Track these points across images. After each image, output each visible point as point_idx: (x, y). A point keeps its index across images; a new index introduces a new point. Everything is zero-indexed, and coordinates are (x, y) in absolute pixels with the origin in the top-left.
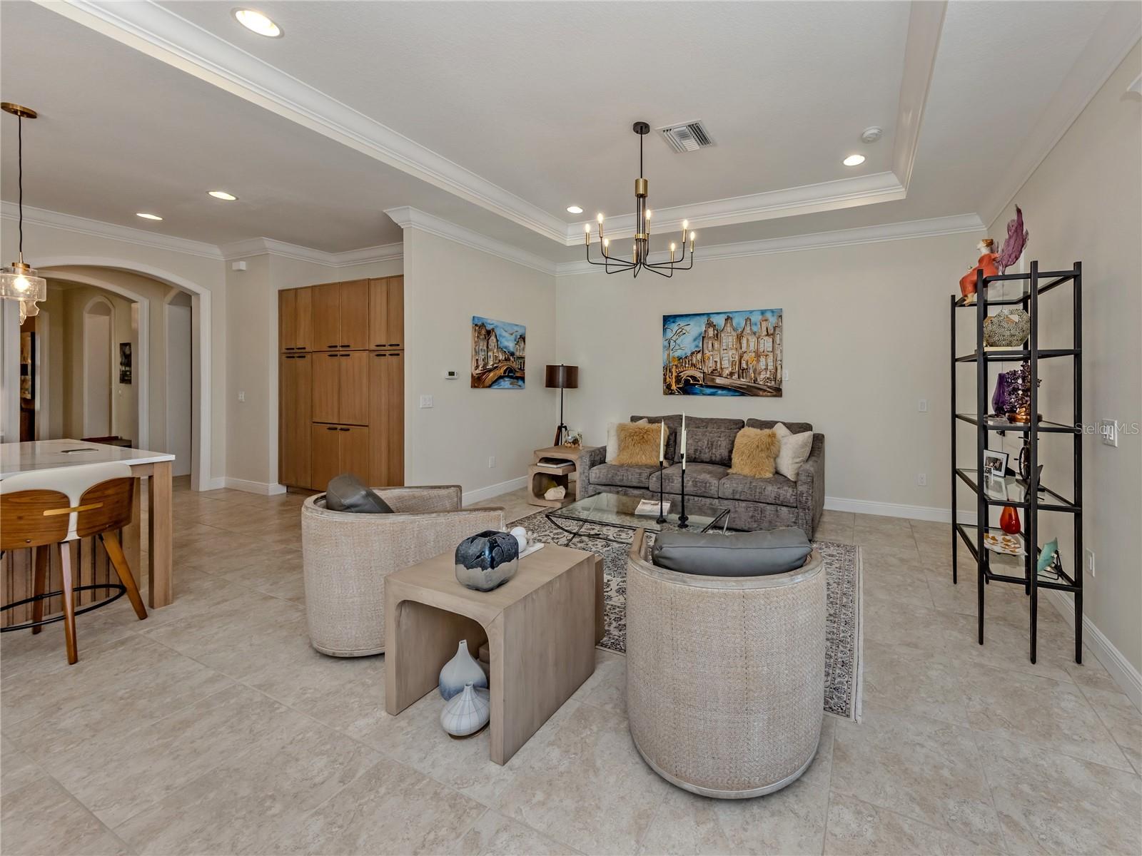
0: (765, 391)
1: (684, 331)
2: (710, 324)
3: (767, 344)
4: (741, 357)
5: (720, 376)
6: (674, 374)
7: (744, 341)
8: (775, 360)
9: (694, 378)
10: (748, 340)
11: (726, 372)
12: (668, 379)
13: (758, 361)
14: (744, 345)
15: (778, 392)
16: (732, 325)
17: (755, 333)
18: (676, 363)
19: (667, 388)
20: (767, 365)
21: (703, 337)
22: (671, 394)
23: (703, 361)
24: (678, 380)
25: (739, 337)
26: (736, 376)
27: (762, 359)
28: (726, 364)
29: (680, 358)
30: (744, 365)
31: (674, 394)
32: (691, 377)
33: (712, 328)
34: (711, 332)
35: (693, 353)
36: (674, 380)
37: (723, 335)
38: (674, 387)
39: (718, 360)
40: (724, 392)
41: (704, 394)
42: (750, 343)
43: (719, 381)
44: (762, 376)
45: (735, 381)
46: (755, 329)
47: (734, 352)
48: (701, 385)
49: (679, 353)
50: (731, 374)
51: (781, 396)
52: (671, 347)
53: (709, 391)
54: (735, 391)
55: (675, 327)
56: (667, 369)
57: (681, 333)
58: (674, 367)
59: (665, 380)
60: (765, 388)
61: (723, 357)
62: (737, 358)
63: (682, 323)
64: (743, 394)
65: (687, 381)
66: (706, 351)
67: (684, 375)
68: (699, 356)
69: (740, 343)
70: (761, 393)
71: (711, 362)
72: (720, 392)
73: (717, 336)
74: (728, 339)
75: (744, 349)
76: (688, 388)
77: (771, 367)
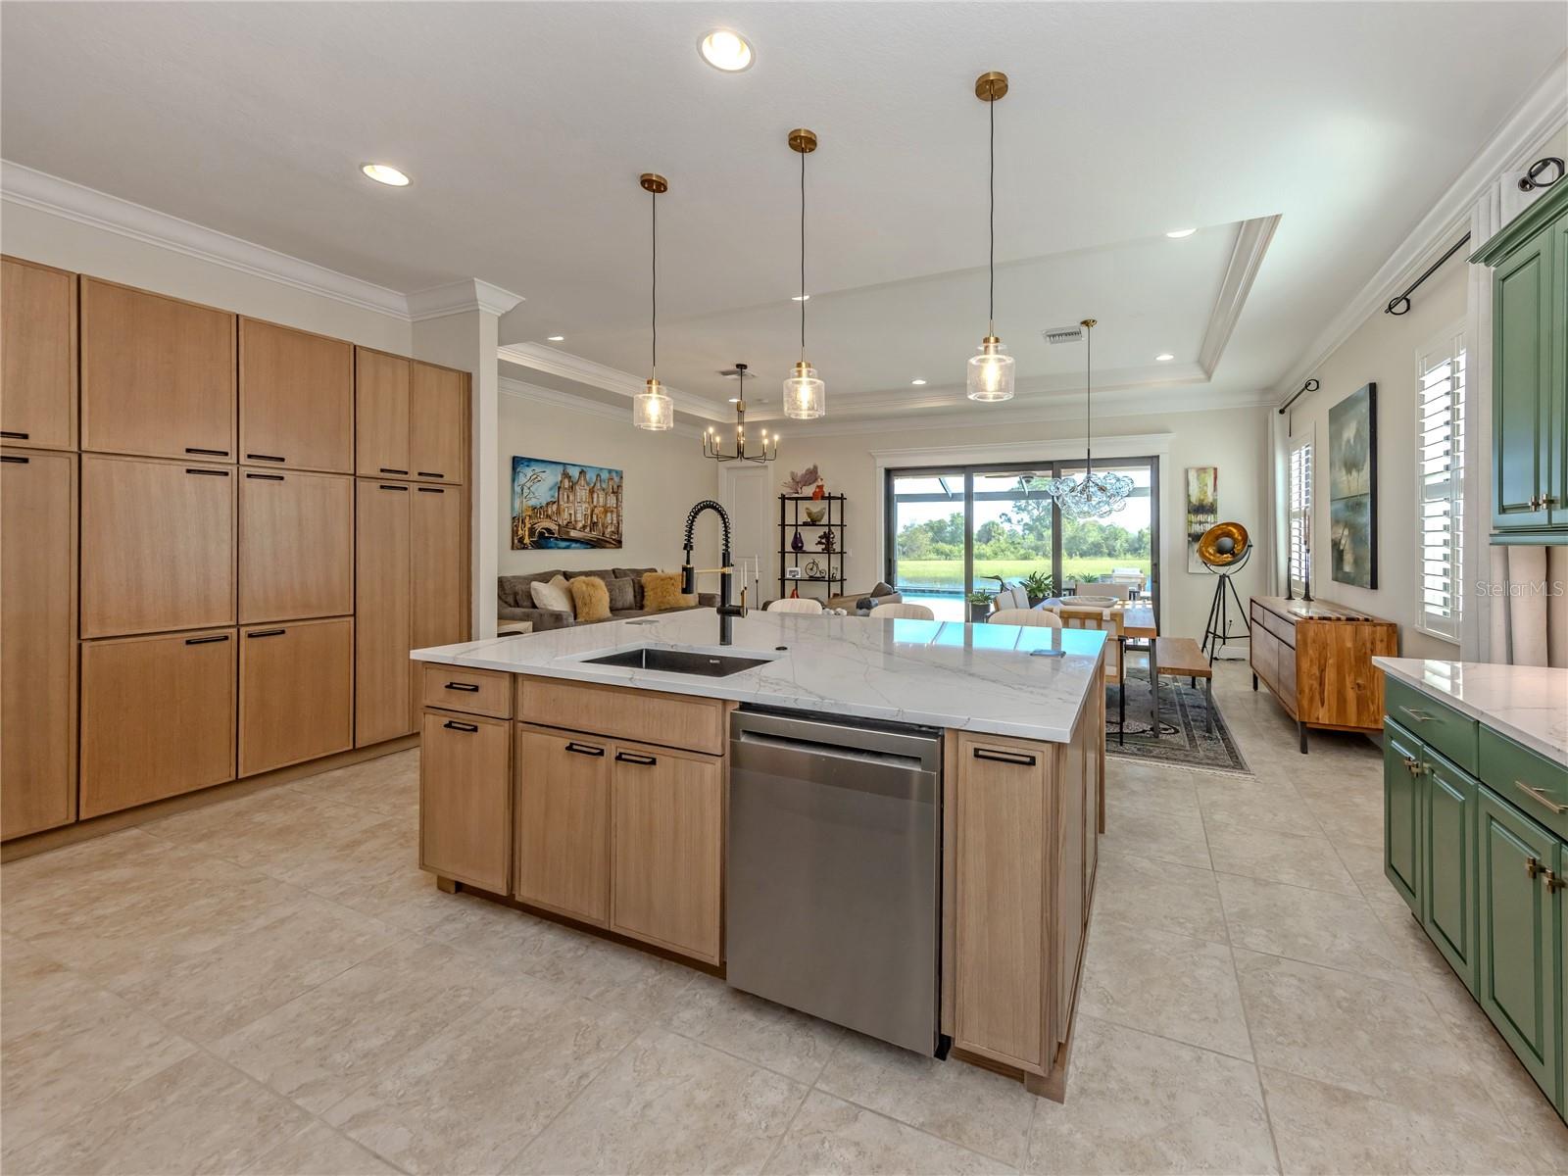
0: (611, 543)
1: (539, 478)
2: (566, 475)
3: (612, 501)
4: (592, 511)
5: (575, 529)
6: (528, 525)
7: (595, 496)
8: (618, 516)
9: (549, 531)
10: (598, 497)
11: (580, 525)
12: (520, 532)
13: (606, 516)
14: (595, 500)
15: (619, 544)
16: (585, 479)
17: (603, 490)
18: (529, 513)
19: (519, 541)
20: (612, 520)
21: (559, 488)
22: (524, 548)
23: (558, 512)
24: (532, 531)
25: (592, 492)
26: (588, 529)
27: (609, 514)
28: (580, 517)
29: (534, 508)
30: (595, 520)
31: (527, 548)
32: (546, 529)
33: (570, 479)
34: (566, 484)
35: (548, 504)
36: (527, 533)
37: (577, 487)
38: (527, 540)
39: (572, 512)
40: (578, 545)
41: (559, 548)
42: (600, 499)
43: (573, 534)
44: (609, 530)
45: (587, 534)
46: (604, 486)
47: (587, 505)
48: (556, 539)
49: (533, 502)
50: (584, 527)
51: (621, 547)
52: (525, 495)
53: (564, 544)
54: (588, 544)
55: (529, 472)
56: (517, 521)
57: (535, 480)
58: (528, 518)
59: (514, 532)
60: (611, 540)
61: (577, 510)
62: (589, 512)
63: (538, 468)
64: (593, 547)
65: (541, 534)
66: (561, 503)
67: (539, 528)
68: (555, 507)
69: (592, 498)
70: (608, 545)
71: (566, 513)
72: (574, 545)
73: (572, 488)
74: (582, 493)
75: (595, 503)
76: (542, 541)
77: (615, 522)
